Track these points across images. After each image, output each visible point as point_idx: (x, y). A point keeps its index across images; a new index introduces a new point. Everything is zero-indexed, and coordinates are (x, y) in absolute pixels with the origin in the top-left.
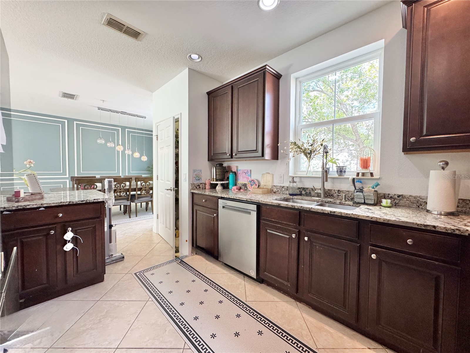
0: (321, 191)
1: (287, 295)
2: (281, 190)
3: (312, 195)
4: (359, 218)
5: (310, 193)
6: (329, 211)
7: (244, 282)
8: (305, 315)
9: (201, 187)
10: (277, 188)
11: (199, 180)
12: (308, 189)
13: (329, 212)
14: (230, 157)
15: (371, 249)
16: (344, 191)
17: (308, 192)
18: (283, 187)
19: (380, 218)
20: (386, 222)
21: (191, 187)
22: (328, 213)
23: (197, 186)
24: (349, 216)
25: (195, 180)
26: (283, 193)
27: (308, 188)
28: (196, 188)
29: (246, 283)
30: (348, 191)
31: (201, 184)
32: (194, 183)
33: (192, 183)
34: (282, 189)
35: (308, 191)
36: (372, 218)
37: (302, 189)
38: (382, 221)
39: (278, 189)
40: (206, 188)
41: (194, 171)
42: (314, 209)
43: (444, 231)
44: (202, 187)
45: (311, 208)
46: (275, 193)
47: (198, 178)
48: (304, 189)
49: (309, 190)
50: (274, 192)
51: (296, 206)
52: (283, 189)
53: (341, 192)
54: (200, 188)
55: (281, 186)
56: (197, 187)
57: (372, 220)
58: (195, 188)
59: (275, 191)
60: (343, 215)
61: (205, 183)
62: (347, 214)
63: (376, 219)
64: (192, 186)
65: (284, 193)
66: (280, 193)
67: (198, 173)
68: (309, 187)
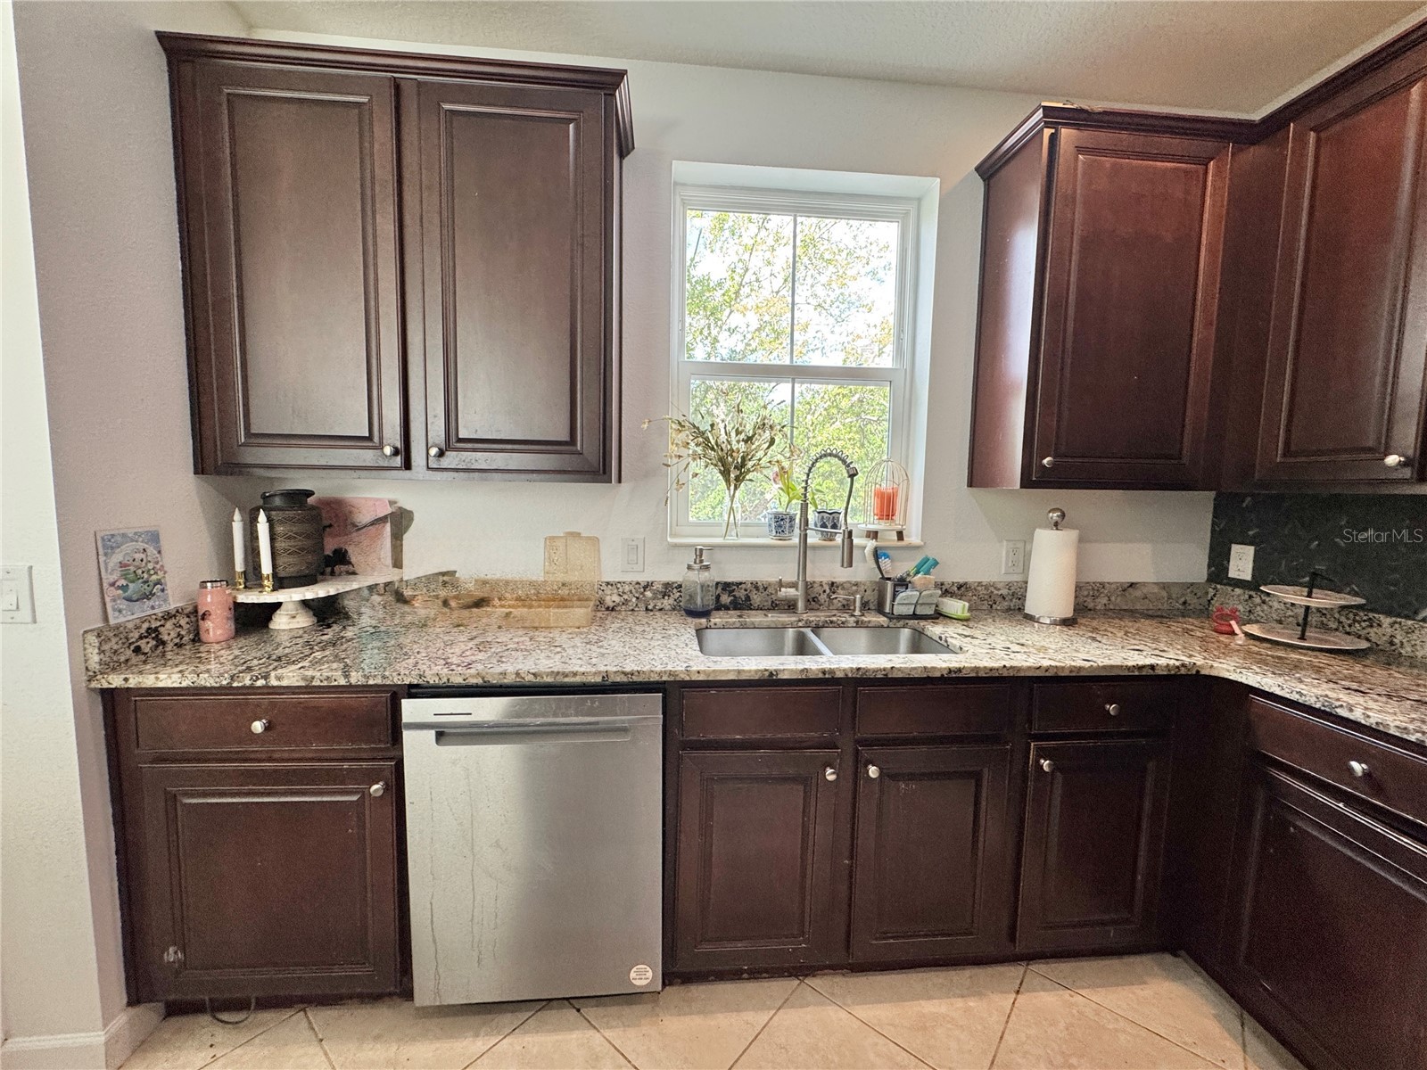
0: (797, 590)
1: (765, 975)
2: (638, 598)
3: (756, 605)
4: (1019, 675)
5: (748, 598)
6: (945, 668)
7: (598, 1035)
8: (864, 1012)
9: (165, 638)
10: (621, 590)
11: (148, 596)
12: (743, 586)
13: (945, 673)
14: (398, 461)
15: (1038, 749)
16: (845, 586)
17: (740, 597)
18: (647, 586)
19: (1063, 668)
20: (1074, 674)
21: (96, 658)
22: (943, 675)
23: (141, 638)
24: (997, 675)
25: (123, 605)
26: (647, 609)
27: (741, 583)
28: (137, 650)
29: (608, 1034)
30: (856, 584)
31: (168, 616)
32: (112, 622)
33: (100, 625)
34: (642, 593)
35: (741, 594)
36: (1047, 671)
37: (720, 589)
38: (1066, 673)
39: (626, 597)
40: (204, 637)
41: (109, 544)
42: (899, 669)
43: (1165, 673)
44: (173, 634)
45: (892, 668)
46: (613, 609)
47: (143, 584)
48: (727, 587)
49: (746, 590)
50: (608, 609)
51: (839, 669)
52: (648, 594)
53: (838, 587)
54: (163, 643)
55: (638, 583)
56: (142, 643)
57: (1047, 674)
58: (129, 653)
59: (611, 605)
60: (982, 674)
61: (190, 609)
62: (991, 670)
63: (1055, 670)
64: (106, 647)
65: (650, 607)
66: (633, 610)
67: (139, 556)
68: (743, 580)
